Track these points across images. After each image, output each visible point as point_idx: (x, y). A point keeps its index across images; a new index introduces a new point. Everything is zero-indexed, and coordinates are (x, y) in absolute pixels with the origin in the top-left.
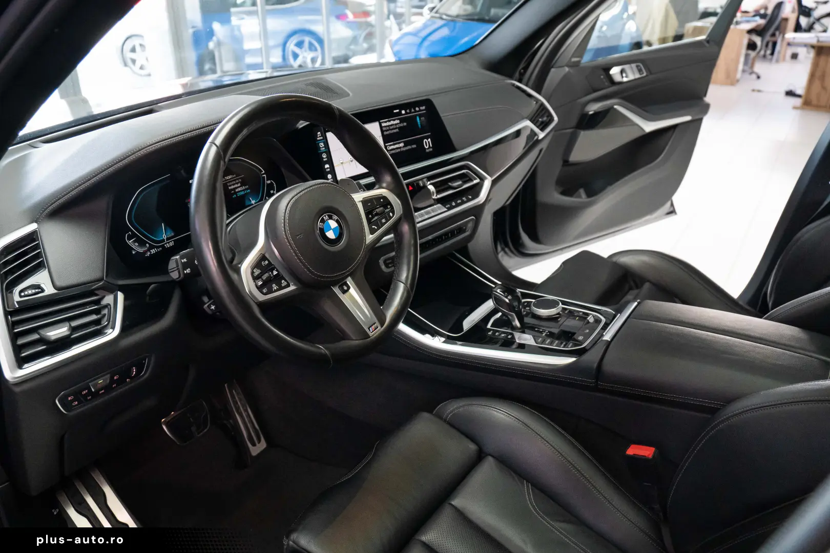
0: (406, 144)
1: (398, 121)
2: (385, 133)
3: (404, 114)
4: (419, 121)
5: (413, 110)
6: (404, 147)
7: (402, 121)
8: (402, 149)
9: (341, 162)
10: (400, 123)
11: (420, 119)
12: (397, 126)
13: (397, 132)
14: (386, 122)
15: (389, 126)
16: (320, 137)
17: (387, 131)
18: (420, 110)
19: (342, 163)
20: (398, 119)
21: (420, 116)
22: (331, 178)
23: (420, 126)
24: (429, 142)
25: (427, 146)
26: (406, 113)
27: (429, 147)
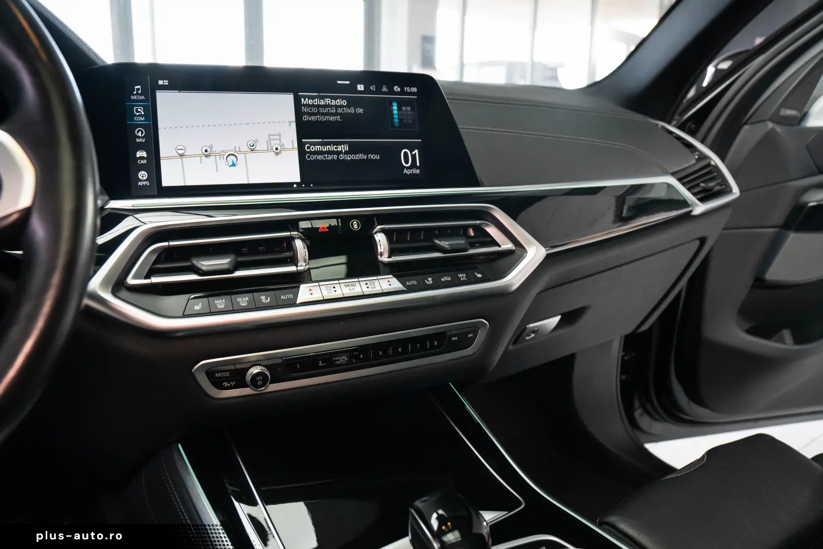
0: (353, 150)
1: (344, 103)
2: (306, 118)
3: (361, 92)
4: (395, 112)
5: (385, 89)
6: (346, 153)
7: (352, 103)
8: (342, 157)
9: (181, 152)
10: (348, 106)
11: (399, 109)
12: (340, 110)
13: (336, 122)
14: (310, 98)
15: (318, 106)
16: (137, 94)
17: (310, 114)
18: (402, 92)
19: (181, 155)
20: (343, 98)
21: (401, 104)
22: (145, 178)
23: (396, 121)
24: (414, 157)
25: (407, 162)
26: (367, 90)
27: (414, 165)
